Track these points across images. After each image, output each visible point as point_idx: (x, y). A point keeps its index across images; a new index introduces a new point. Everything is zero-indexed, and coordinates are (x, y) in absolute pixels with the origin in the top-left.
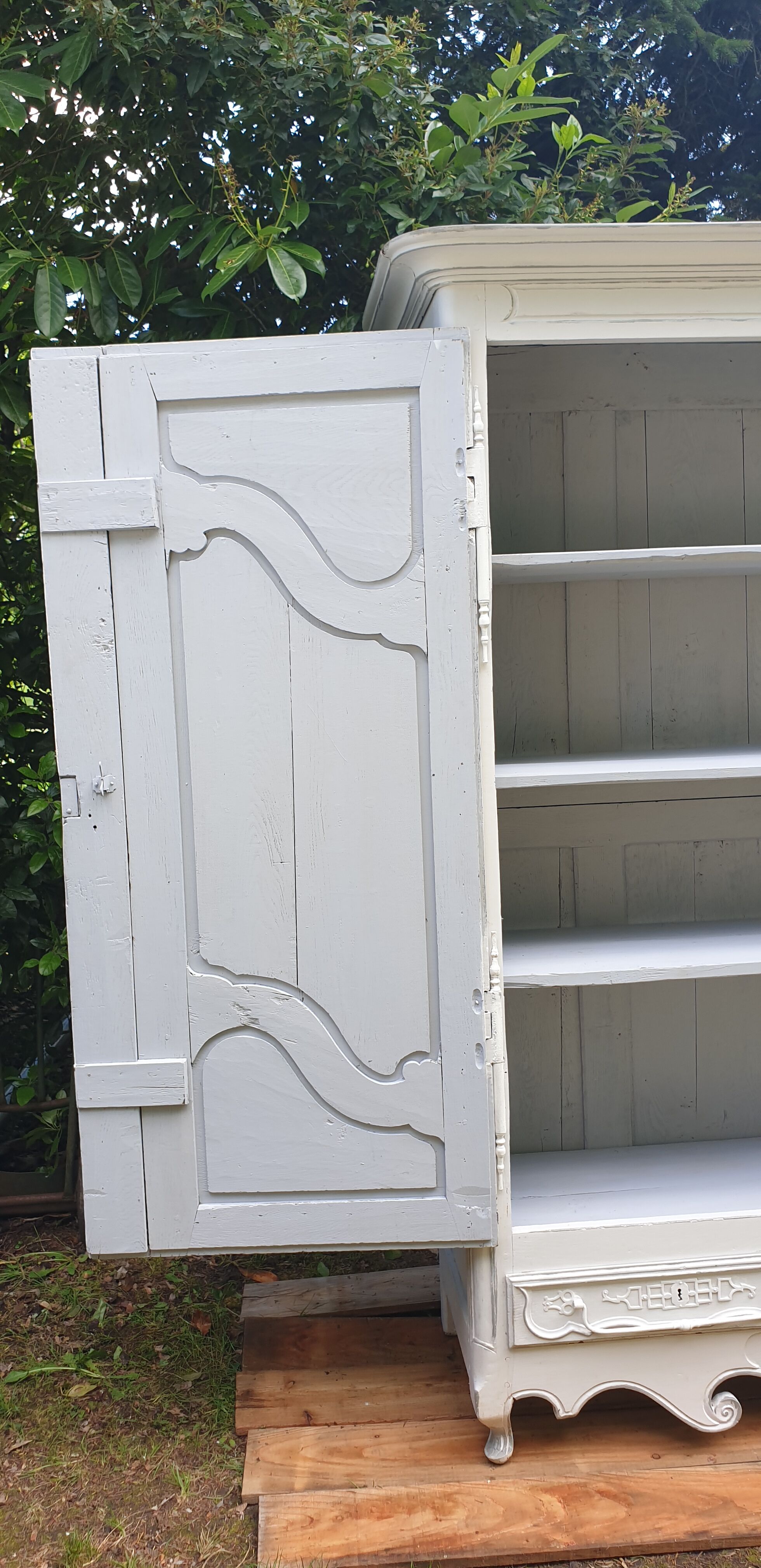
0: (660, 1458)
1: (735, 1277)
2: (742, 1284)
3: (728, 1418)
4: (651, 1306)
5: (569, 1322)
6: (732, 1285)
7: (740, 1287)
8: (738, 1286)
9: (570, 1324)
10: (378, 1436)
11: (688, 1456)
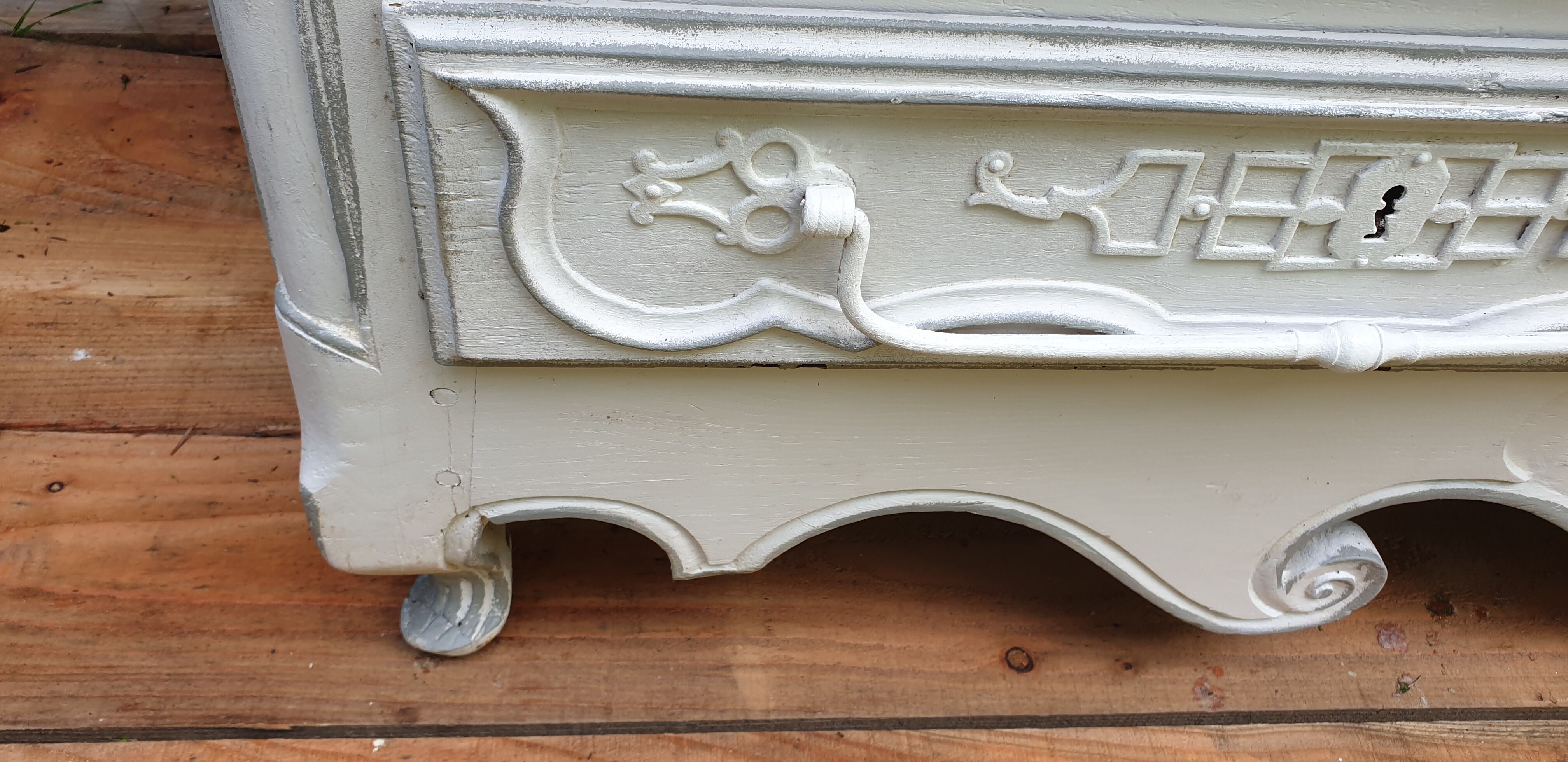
0: (1030, 667)
3: (1325, 602)
4: (1214, 248)
5: (767, 282)
9: (765, 292)
10: (62, 485)
11: (1128, 666)
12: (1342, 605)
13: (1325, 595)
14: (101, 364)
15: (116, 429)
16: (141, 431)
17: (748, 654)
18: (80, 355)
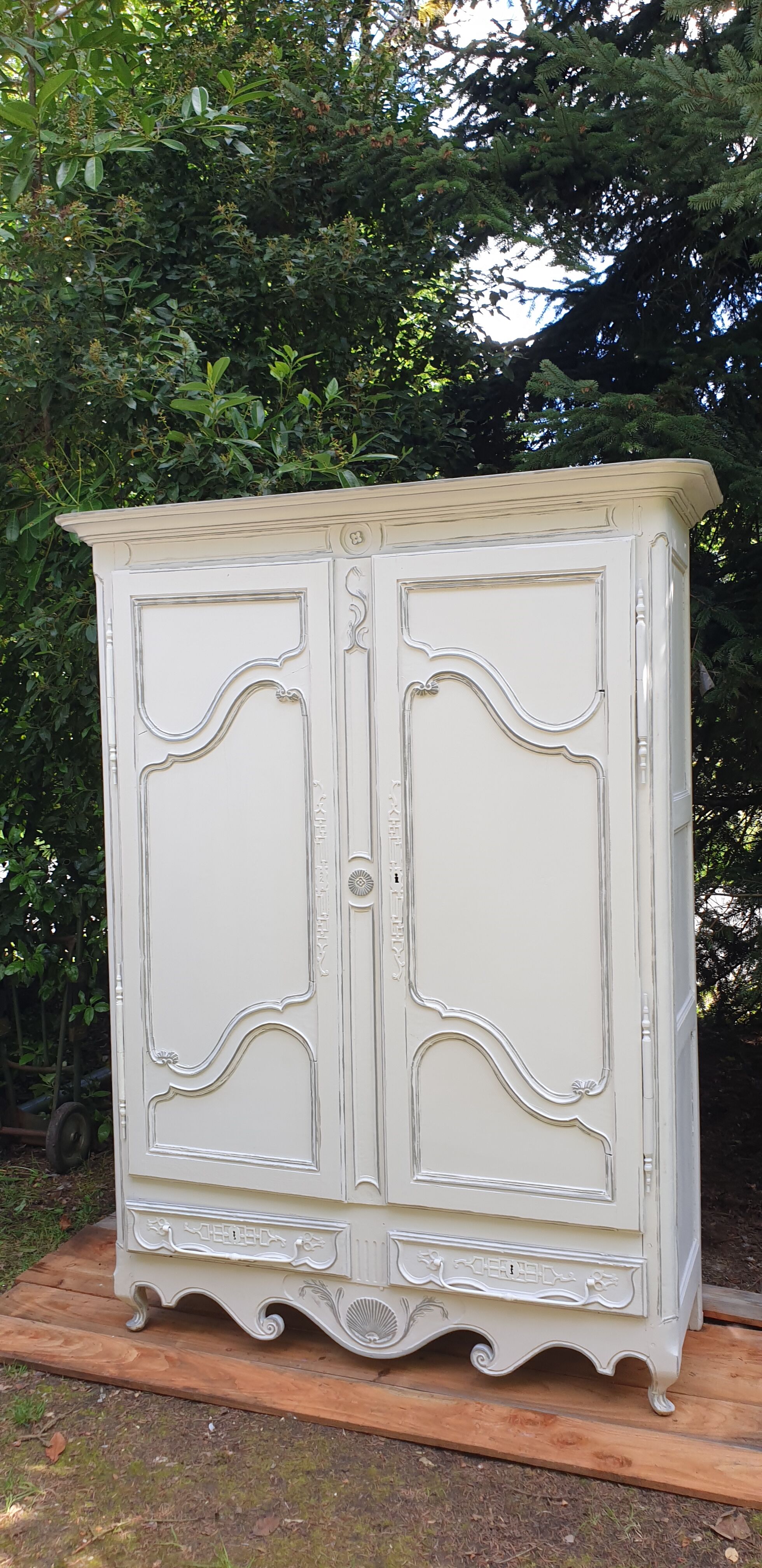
1: (272, 1229)
2: (277, 1236)
3: (272, 1332)
4: (215, 1240)
5: (161, 1240)
6: (270, 1235)
7: (275, 1237)
8: (273, 1237)
9: (163, 1242)
10: (88, 1302)
11: (248, 1352)
12: (275, 1333)
13: (270, 1329)
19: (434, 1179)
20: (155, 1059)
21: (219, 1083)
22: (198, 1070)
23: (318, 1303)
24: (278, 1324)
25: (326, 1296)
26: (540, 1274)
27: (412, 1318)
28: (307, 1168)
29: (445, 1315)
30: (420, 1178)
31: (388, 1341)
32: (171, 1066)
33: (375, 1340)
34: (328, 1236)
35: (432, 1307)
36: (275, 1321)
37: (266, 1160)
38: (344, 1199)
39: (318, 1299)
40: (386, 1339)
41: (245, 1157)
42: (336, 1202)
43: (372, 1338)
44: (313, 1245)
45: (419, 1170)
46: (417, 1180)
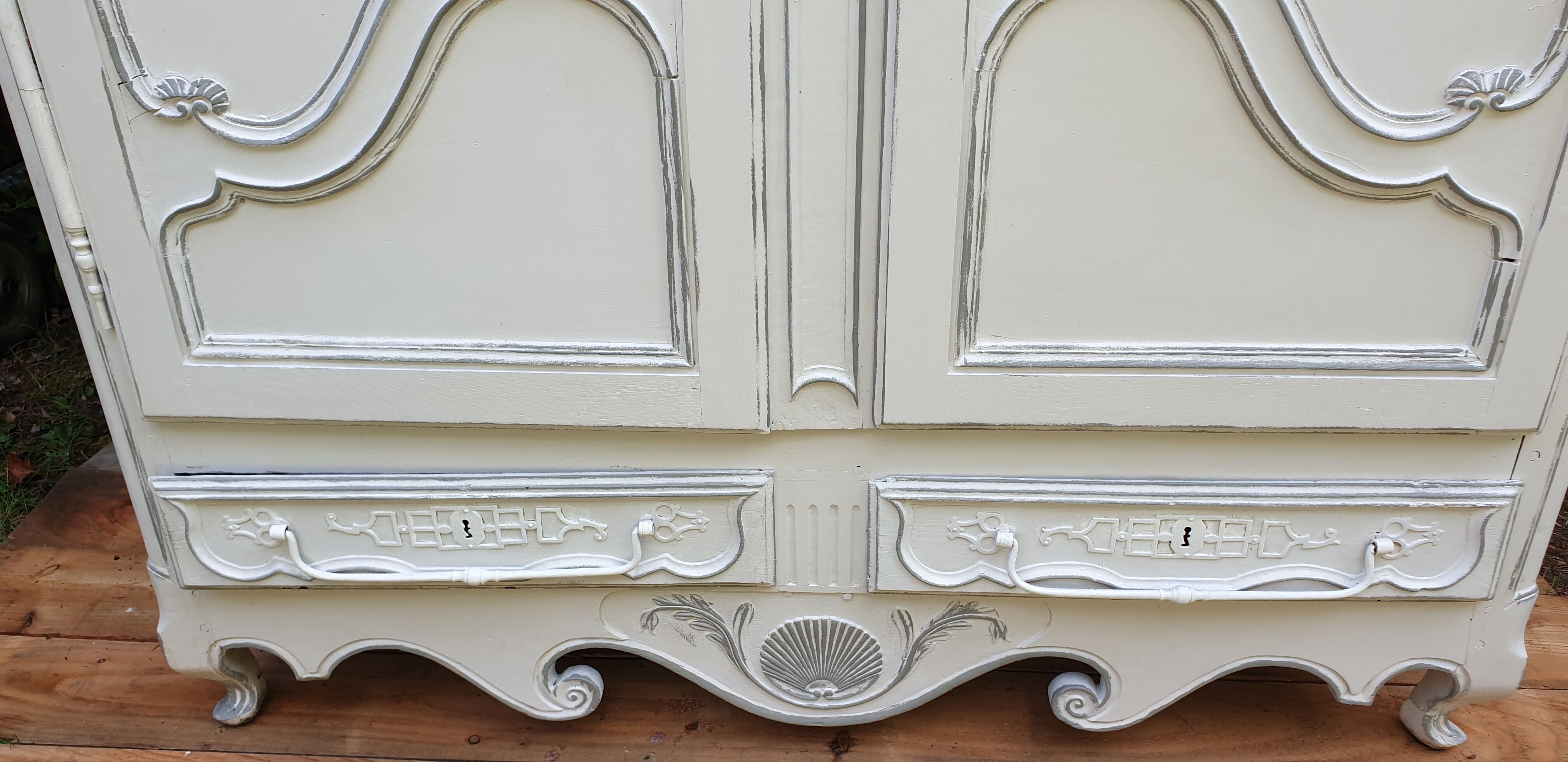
0: (478, 742)
1: (567, 507)
2: (580, 519)
3: (577, 703)
4: (415, 543)
5: (276, 557)
6: (563, 519)
7: (577, 523)
8: (572, 522)
10: (104, 660)
11: (522, 744)
12: (587, 705)
13: (574, 699)
14: (137, 614)
15: (133, 639)
16: (144, 641)
17: (356, 733)
18: (130, 610)
19: (1014, 359)
20: (153, 105)
21: (371, 160)
22: (297, 127)
23: (689, 639)
24: (591, 687)
25: (713, 624)
26: (1256, 538)
27: (919, 646)
28: (661, 361)
29: (1000, 632)
30: (973, 359)
31: (859, 693)
32: (209, 121)
33: (831, 694)
34: (719, 508)
35: (969, 622)
36: (583, 681)
37: (540, 351)
38: (763, 426)
39: (688, 630)
40: (854, 690)
41: (479, 348)
42: (741, 433)
43: (821, 691)
44: (678, 530)
45: (971, 340)
46: (967, 366)
